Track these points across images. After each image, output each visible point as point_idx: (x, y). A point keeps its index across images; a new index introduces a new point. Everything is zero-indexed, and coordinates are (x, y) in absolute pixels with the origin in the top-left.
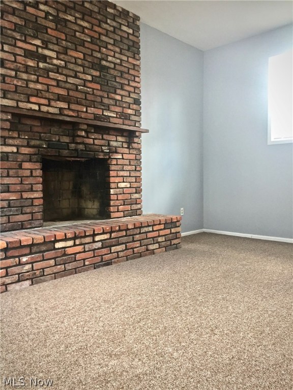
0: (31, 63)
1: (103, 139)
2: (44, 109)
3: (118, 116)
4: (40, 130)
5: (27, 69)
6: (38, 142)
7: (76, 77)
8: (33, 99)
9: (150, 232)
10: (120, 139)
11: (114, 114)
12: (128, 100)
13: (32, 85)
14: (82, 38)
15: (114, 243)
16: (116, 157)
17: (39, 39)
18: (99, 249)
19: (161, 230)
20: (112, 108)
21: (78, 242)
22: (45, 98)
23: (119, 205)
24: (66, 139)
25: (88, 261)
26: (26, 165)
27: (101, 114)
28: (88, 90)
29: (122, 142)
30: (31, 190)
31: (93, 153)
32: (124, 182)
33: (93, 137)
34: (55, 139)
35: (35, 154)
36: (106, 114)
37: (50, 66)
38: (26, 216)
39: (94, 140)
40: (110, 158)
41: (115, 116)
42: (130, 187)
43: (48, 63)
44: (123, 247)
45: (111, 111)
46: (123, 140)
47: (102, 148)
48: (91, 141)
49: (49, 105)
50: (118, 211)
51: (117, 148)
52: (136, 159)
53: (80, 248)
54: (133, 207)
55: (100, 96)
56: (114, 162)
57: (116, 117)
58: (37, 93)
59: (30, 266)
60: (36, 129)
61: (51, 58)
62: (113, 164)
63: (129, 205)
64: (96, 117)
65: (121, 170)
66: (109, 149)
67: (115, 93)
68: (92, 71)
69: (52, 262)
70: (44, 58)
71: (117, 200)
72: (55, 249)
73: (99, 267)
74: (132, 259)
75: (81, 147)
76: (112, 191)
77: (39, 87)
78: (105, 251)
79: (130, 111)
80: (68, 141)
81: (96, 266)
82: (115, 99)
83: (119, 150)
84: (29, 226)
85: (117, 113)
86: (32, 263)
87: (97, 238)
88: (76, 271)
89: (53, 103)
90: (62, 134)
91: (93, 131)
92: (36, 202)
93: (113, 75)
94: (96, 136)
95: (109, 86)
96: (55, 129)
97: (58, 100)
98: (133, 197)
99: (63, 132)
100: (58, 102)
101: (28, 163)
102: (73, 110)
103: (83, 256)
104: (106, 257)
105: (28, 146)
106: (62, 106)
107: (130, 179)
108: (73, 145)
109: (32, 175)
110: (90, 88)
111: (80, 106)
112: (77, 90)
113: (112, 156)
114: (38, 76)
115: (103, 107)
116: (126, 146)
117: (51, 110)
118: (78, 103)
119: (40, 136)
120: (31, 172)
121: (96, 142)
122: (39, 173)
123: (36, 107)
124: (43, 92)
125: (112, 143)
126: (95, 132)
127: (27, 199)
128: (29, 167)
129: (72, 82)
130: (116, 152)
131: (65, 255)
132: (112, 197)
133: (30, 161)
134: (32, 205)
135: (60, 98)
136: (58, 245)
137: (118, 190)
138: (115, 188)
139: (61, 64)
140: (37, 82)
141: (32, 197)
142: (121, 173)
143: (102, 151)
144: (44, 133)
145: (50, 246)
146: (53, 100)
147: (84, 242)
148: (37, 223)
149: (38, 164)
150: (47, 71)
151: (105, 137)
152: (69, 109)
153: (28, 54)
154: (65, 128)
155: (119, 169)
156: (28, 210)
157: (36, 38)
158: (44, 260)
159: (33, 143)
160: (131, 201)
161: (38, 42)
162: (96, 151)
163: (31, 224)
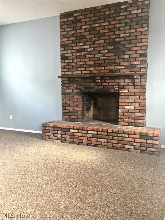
0: (78, 54)
1: (114, 82)
2: (83, 72)
3: (126, 67)
4: (81, 82)
5: (77, 57)
6: (80, 87)
7: (99, 53)
8: (79, 69)
9: (126, 137)
10: (127, 80)
11: (123, 67)
12: (134, 56)
13: (78, 64)
14: (103, 32)
15: (99, 137)
16: (123, 91)
17: (82, 42)
18: (90, 137)
19: (137, 138)
20: (122, 64)
21: (80, 131)
22: (84, 68)
23: (125, 118)
24: (93, 84)
25: (84, 141)
26: (76, 97)
27: (114, 68)
28: (106, 58)
29: (129, 82)
30: (78, 107)
31: (108, 90)
32: (129, 106)
33: (108, 82)
34: (88, 85)
35: (79, 92)
36: (117, 68)
37: (86, 53)
38: (75, 117)
39: (108, 83)
40: (119, 92)
41: (123, 68)
42: (134, 109)
43: (86, 52)
44: (105, 141)
45: (121, 65)
46: (129, 81)
47: (113, 87)
48: (107, 84)
49: (86, 70)
50: (124, 122)
51: (124, 86)
52: (140, 92)
53: (81, 134)
54: (136, 121)
55: (113, 59)
56: (122, 94)
57: (125, 68)
58: (81, 66)
59: (61, 135)
60: (80, 82)
61: (87, 49)
62: (121, 95)
63: (133, 119)
64: (110, 71)
65: (127, 99)
66: (118, 87)
67: (125, 54)
68: (108, 47)
69: (69, 136)
70: (84, 50)
71: (124, 115)
72: (70, 132)
73: (90, 145)
74: (111, 148)
75: (101, 87)
76: (120, 110)
77: (81, 63)
78: (93, 139)
79: (136, 63)
80: (94, 85)
81: (88, 145)
82: (124, 58)
83: (126, 87)
84: (76, 121)
85: (125, 66)
86: (62, 134)
87: (89, 132)
88: (78, 143)
89: (87, 69)
90: (91, 82)
91: (108, 78)
92: (79, 112)
93: (123, 44)
94: (110, 81)
95: (120, 52)
96: (88, 80)
97: (90, 67)
98: (136, 115)
99: (91, 81)
100: (90, 68)
101: (76, 96)
102: (97, 70)
103: (82, 138)
104: (94, 142)
105: (76, 89)
106: (92, 69)
107: (134, 104)
108: (97, 87)
109: (78, 101)
110: (107, 56)
111: (101, 67)
112: (100, 59)
113: (120, 91)
114: (81, 59)
115: (115, 65)
116: (132, 84)
117: (86, 72)
118: (100, 66)
119: (81, 84)
120: (78, 99)
121: (110, 84)
122: (80, 100)
123: (80, 72)
124: (83, 65)
125: (120, 84)
126: (109, 79)
127: (76, 110)
128: (77, 97)
129: (97, 57)
130: (124, 88)
131: (74, 135)
132: (120, 114)
133: (77, 95)
134: (78, 113)
135: (90, 66)
136: (71, 130)
137: (124, 110)
138: (122, 109)
139: (91, 50)
140: (81, 61)
141: (78, 109)
142: (127, 101)
143: (114, 89)
144: (83, 83)
145: (68, 130)
146: (87, 67)
147: (82, 132)
148: (79, 120)
149: (80, 96)
150: (85, 55)
151: (116, 81)
152: (95, 70)
153: (77, 51)
154: (93, 79)
155: (125, 98)
156: (76, 114)
157: (80, 42)
158: (65, 135)
159: (78, 87)
160: (134, 117)
161: (81, 44)
162: (110, 89)
163: (77, 120)
